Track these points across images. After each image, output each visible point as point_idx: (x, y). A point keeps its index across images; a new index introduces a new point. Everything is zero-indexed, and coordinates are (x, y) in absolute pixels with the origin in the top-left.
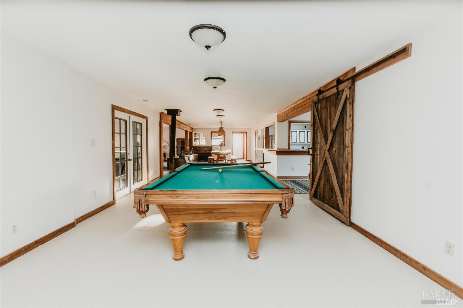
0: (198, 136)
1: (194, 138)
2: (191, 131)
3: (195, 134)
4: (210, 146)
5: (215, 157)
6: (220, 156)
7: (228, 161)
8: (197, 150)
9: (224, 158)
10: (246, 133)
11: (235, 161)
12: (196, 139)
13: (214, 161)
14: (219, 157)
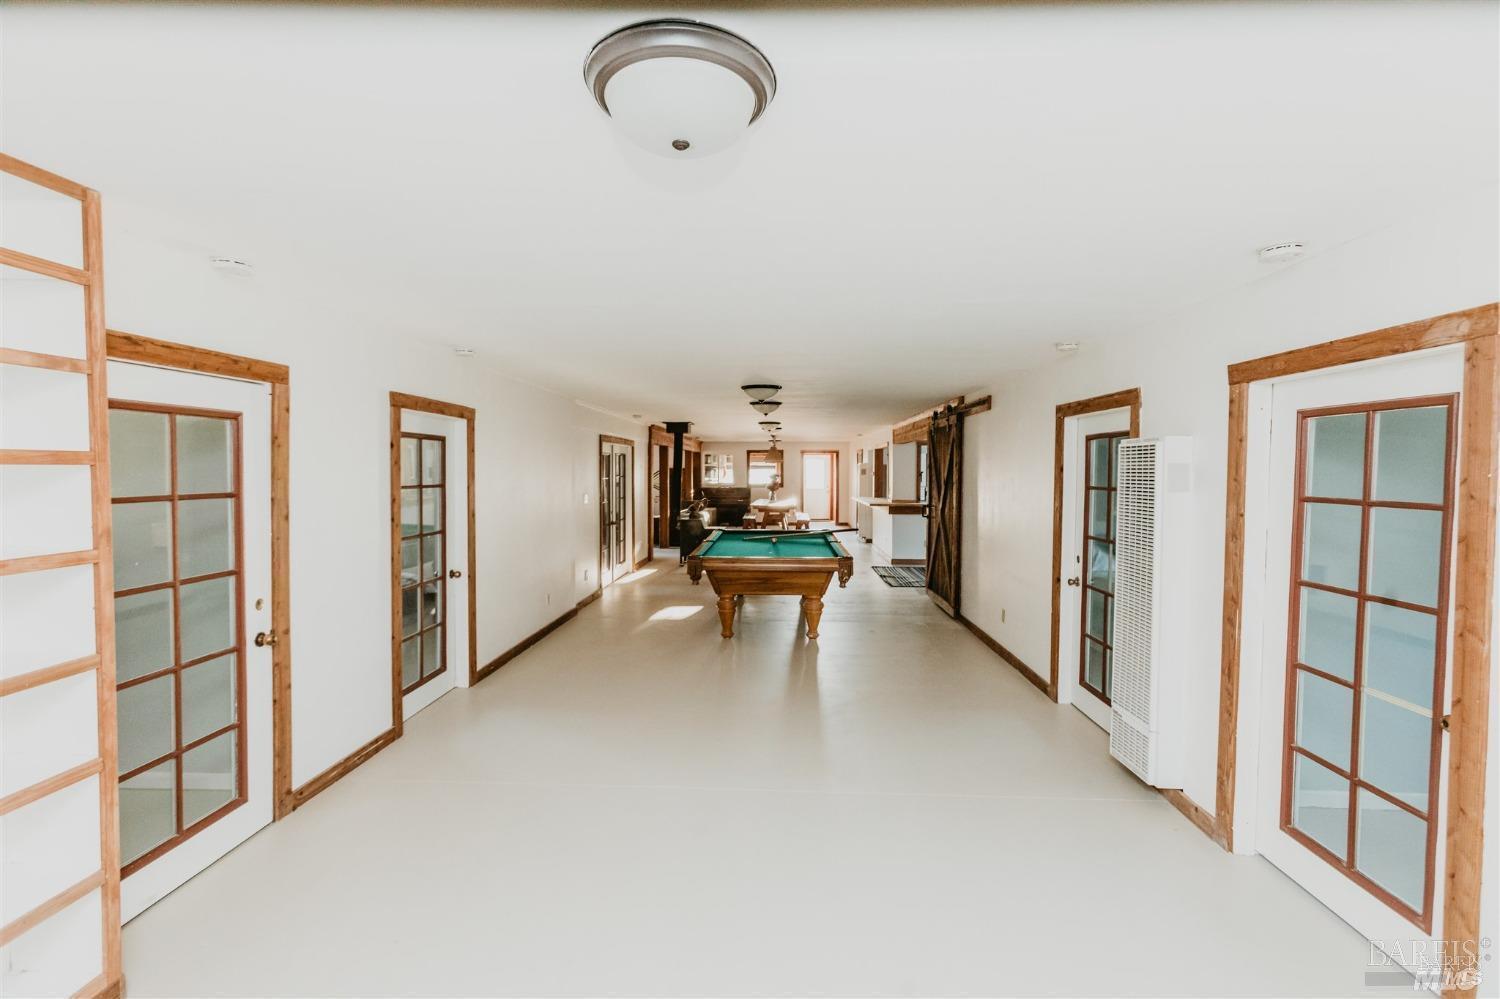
0: (714, 460)
1: (703, 466)
2: (697, 450)
3: (707, 456)
4: (745, 486)
5: (759, 517)
6: (771, 513)
7: (790, 524)
8: (714, 497)
9: (781, 517)
10: (837, 453)
11: (807, 527)
12: (708, 469)
13: (756, 524)
14: (769, 516)
